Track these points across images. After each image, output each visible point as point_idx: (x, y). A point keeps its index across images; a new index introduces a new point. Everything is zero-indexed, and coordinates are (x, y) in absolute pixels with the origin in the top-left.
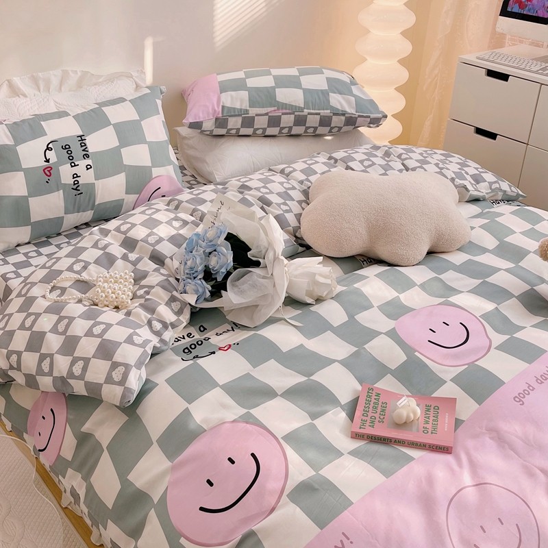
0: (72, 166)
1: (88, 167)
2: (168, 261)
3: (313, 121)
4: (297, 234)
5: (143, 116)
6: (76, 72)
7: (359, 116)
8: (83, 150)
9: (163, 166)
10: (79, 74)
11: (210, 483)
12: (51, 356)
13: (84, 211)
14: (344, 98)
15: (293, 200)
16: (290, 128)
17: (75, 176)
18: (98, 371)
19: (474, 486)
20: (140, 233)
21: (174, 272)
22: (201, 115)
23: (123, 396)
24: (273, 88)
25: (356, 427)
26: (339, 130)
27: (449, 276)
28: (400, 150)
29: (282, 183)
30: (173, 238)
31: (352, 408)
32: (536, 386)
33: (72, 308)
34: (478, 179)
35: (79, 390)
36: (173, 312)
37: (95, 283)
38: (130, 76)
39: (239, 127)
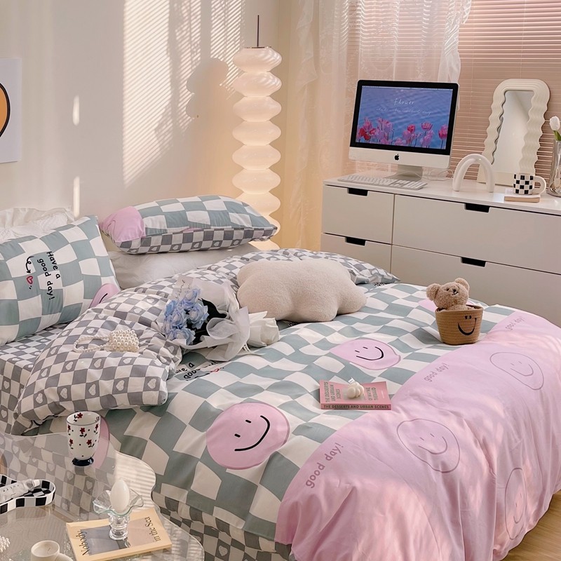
1: (58, 276)
2: (153, 324)
3: (219, 235)
5: (91, 236)
6: (24, 209)
7: (255, 229)
8: (53, 263)
9: (108, 276)
10: (27, 211)
11: (237, 436)
12: (96, 383)
14: (240, 216)
16: (201, 243)
17: (49, 283)
18: (136, 385)
19: (410, 421)
20: (125, 308)
21: (160, 331)
22: (130, 236)
23: (160, 397)
24: (184, 212)
25: (323, 401)
26: (239, 243)
27: (357, 326)
28: (294, 251)
29: (214, 275)
30: (151, 310)
31: (317, 394)
32: (437, 372)
33: (99, 353)
34: (360, 268)
35: (122, 402)
36: (171, 352)
37: (107, 340)
38: (63, 212)
39: (160, 244)
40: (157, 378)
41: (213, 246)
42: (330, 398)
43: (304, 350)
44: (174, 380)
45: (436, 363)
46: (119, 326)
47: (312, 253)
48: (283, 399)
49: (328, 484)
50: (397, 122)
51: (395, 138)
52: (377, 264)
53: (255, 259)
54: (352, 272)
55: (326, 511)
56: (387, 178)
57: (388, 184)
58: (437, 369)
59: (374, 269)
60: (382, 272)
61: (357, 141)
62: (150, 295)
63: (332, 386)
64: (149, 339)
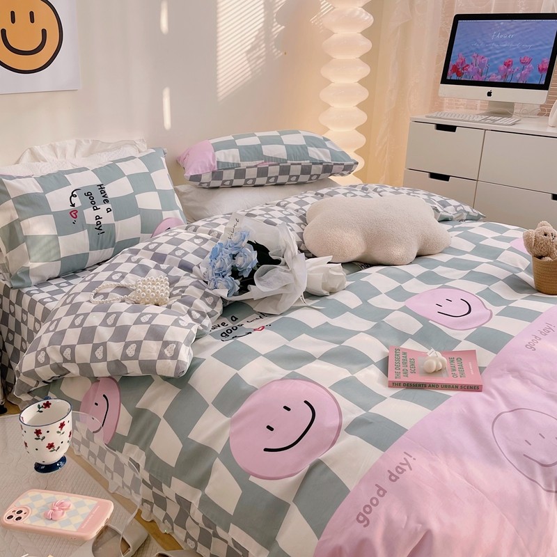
0: (94, 210)
1: (108, 210)
2: (195, 268)
3: (295, 170)
4: (301, 248)
5: (152, 169)
6: (88, 141)
7: (335, 164)
8: (103, 196)
9: (172, 210)
10: (91, 142)
11: (270, 428)
12: (104, 344)
13: (106, 248)
14: (320, 151)
15: (293, 223)
16: (276, 177)
17: (98, 218)
18: (151, 350)
19: (510, 411)
20: (166, 249)
21: (202, 277)
22: (200, 169)
24: (260, 145)
25: (392, 377)
26: (318, 178)
27: (439, 270)
28: (374, 186)
29: (281, 211)
30: (196, 253)
31: (385, 365)
32: (541, 336)
33: (117, 306)
34: (444, 205)
35: (133, 369)
36: (208, 305)
37: (135, 288)
38: (133, 144)
39: (233, 178)
40: (178, 344)
41: (289, 180)
42: (401, 371)
43: (375, 301)
44: (208, 339)
45: (539, 323)
46: (153, 271)
47: (393, 188)
48: (342, 373)
49: (390, 522)
50: (493, 57)
51: (490, 74)
52: (462, 200)
53: (330, 195)
54: (435, 209)
56: (477, 115)
57: (478, 120)
58: (541, 332)
59: (459, 206)
61: (448, 78)
62: (200, 235)
63: (405, 353)
64: (184, 288)
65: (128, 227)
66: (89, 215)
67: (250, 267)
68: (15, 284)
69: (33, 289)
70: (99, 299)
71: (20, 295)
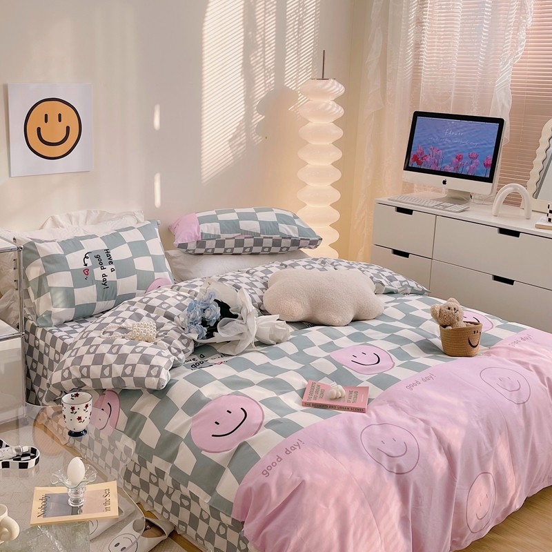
0: (102, 269)
1: (112, 270)
2: (176, 318)
3: (268, 243)
4: (261, 308)
5: (148, 238)
6: (97, 212)
7: (301, 239)
8: (109, 259)
9: (162, 272)
10: (99, 213)
11: (217, 423)
12: (110, 366)
13: (109, 300)
14: (289, 227)
15: (257, 287)
16: (251, 248)
17: (104, 275)
18: (142, 370)
20: (155, 302)
21: (181, 325)
22: (186, 238)
23: (159, 383)
24: (238, 221)
25: (305, 399)
26: (287, 250)
27: (368, 332)
28: (333, 260)
29: (248, 278)
30: (177, 306)
31: (302, 393)
32: (422, 382)
33: (119, 341)
34: (391, 279)
35: (130, 384)
36: (183, 344)
37: (131, 329)
38: (133, 215)
39: (214, 247)
40: (160, 368)
41: (263, 251)
42: (313, 397)
43: (308, 351)
44: (182, 368)
45: (425, 373)
46: (145, 318)
47: (349, 263)
48: (268, 394)
49: (281, 476)
50: (447, 150)
52: (409, 276)
53: (292, 266)
54: (379, 283)
55: (275, 499)
56: (434, 200)
57: (432, 205)
58: (423, 379)
59: (404, 281)
60: (413, 284)
61: (410, 166)
62: (181, 293)
63: (319, 386)
64: (166, 332)
65: (126, 284)
66: (98, 273)
67: (214, 318)
68: (40, 324)
69: (54, 328)
70: (107, 335)
71: (44, 333)
